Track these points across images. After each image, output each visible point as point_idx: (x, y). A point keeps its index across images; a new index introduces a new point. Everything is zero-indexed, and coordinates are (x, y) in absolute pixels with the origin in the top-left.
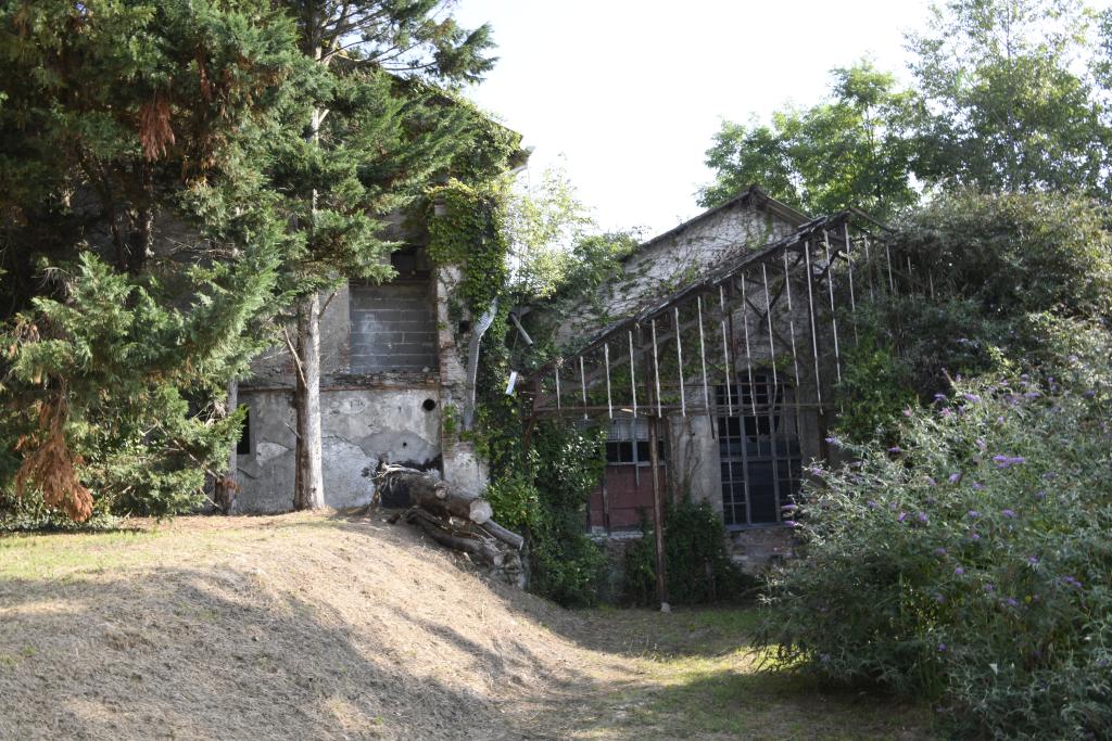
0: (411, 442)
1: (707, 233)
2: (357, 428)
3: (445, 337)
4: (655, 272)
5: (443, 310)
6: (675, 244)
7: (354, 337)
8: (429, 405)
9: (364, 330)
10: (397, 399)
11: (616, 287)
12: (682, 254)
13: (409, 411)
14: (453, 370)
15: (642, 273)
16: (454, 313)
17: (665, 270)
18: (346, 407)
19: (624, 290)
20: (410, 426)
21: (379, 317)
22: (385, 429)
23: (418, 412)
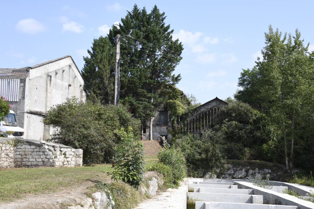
0: (165, 133)
1: (210, 104)
2: (158, 131)
3: (169, 120)
4: (201, 110)
5: (168, 117)
6: (205, 106)
7: (160, 119)
8: (167, 128)
9: (161, 118)
10: (163, 127)
11: (195, 112)
12: (206, 107)
13: (164, 129)
14: (170, 124)
15: (200, 110)
16: (170, 117)
17: (203, 110)
18: (157, 128)
19: (197, 112)
20: (165, 131)
21: (164, 116)
22: (161, 131)
23: (166, 129)
